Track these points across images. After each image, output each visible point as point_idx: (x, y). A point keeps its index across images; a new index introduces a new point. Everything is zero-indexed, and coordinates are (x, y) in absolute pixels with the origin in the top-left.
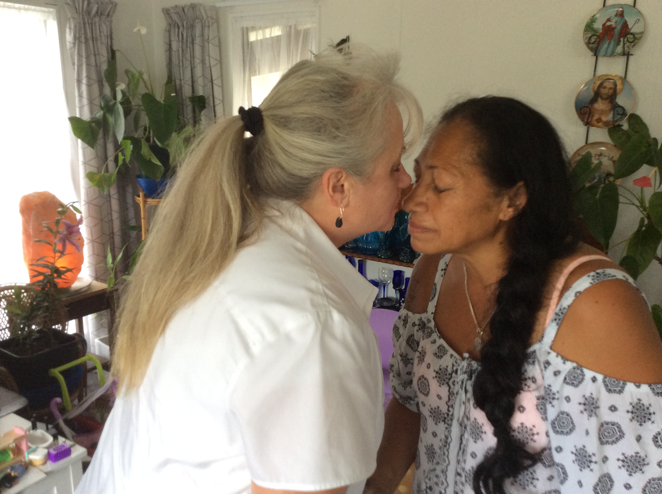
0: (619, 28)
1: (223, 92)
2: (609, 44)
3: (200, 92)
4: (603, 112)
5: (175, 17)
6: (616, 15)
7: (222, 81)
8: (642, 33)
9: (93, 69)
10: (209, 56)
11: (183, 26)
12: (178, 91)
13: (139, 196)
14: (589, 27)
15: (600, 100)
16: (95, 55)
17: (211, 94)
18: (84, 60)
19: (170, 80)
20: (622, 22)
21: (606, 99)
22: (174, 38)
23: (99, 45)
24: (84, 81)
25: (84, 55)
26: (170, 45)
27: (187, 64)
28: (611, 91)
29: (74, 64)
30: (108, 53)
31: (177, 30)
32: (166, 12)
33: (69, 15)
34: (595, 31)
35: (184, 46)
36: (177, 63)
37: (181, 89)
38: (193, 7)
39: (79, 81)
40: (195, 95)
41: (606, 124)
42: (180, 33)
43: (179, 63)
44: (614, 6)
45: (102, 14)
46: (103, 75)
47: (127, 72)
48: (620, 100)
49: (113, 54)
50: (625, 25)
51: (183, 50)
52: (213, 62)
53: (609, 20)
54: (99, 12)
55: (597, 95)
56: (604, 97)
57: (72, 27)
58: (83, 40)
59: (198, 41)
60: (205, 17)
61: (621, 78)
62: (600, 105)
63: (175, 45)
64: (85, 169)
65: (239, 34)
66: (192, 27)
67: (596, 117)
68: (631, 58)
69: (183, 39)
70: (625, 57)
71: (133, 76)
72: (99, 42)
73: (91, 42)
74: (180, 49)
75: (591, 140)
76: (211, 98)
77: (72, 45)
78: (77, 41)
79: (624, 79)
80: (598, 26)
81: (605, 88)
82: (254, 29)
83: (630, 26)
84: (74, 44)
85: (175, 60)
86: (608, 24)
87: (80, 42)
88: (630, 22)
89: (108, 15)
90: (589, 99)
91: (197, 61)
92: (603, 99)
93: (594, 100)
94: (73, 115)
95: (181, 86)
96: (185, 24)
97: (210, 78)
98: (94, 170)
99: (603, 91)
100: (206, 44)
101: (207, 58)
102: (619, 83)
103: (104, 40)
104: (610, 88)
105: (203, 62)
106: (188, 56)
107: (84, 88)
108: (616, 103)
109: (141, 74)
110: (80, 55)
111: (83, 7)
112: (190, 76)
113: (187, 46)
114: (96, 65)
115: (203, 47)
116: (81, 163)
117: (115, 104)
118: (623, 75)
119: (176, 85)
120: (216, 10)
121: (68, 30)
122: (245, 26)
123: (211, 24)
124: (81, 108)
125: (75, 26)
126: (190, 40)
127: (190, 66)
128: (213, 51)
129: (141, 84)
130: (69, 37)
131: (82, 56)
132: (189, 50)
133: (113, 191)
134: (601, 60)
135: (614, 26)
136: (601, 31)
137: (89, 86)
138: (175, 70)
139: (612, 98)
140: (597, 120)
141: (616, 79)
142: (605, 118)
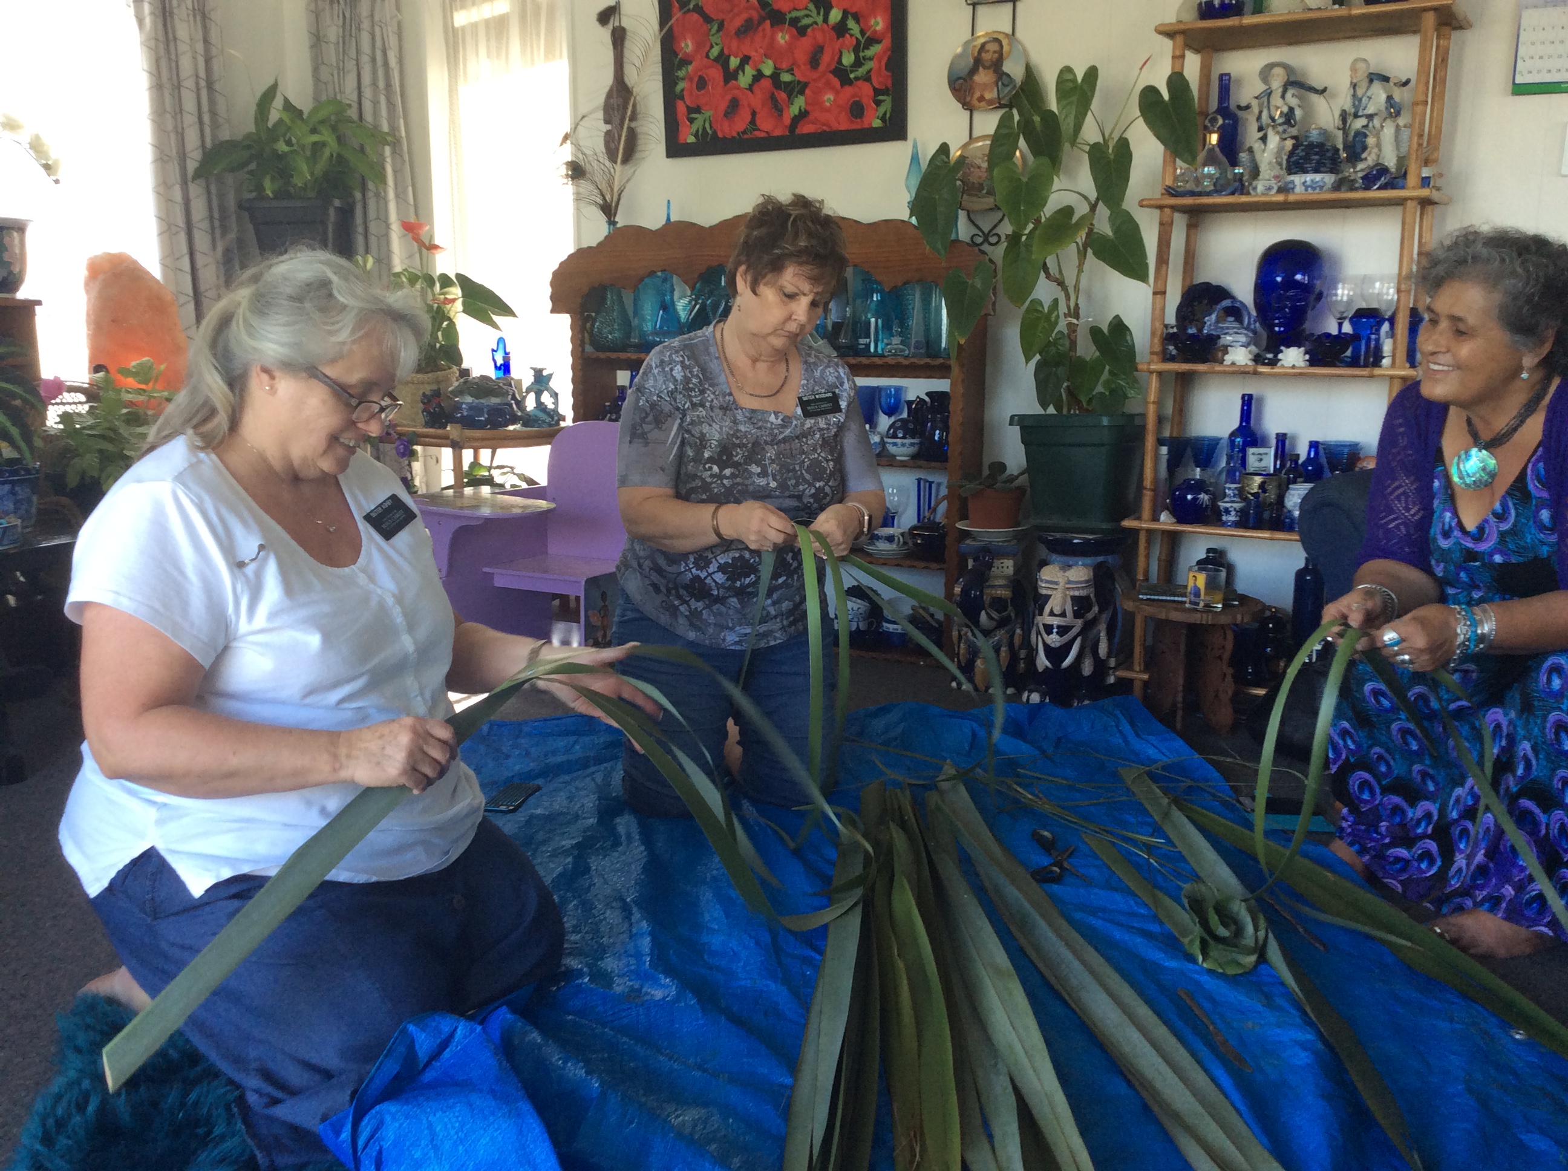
4: (985, 87)
15: (981, 69)
21: (989, 67)
26: (318, 36)
27: (351, 65)
28: (996, 55)
41: (990, 103)
51: (344, 43)
56: (987, 64)
62: (983, 77)
67: (977, 94)
68: (1020, 5)
70: (1010, 5)
75: (975, 135)
81: (988, 51)
90: (966, 71)
92: (985, 68)
93: (974, 71)
99: (986, 56)
102: (1005, 42)
104: (995, 52)
108: (1003, 70)
112: (355, 85)
118: (1009, 31)
127: (355, 68)
134: (981, 11)
139: (997, 65)
140: (981, 99)
141: (1001, 37)
142: (988, 96)
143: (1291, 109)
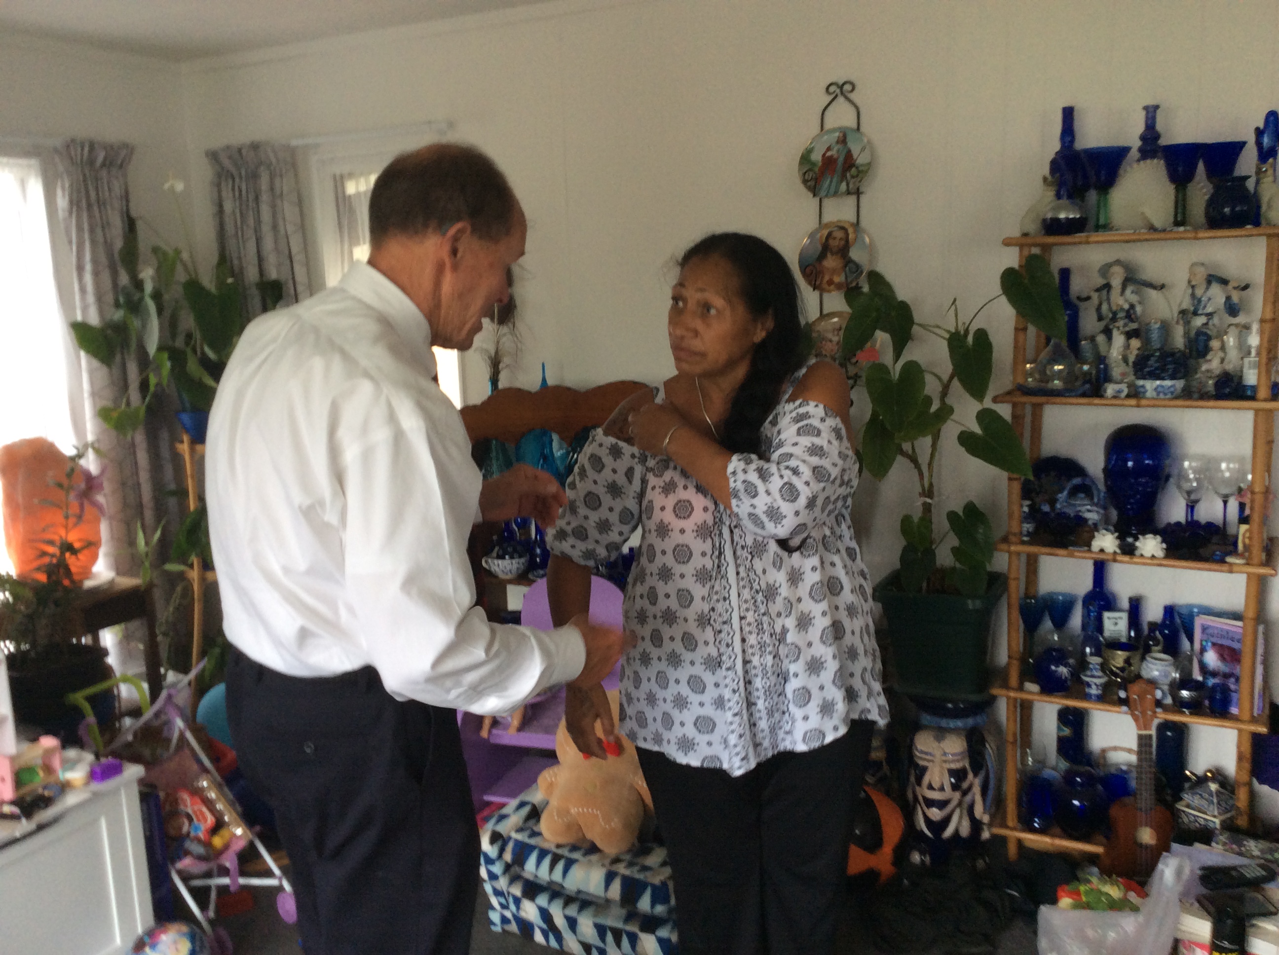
0: (841, 160)
1: (308, 273)
2: (831, 182)
3: (273, 274)
4: (834, 271)
5: (227, 163)
6: (838, 142)
7: (307, 257)
8: (869, 164)
9: (101, 250)
10: (284, 219)
11: (241, 177)
12: (238, 275)
13: (182, 442)
14: (805, 158)
16: (103, 227)
17: (291, 277)
18: (87, 236)
19: (223, 259)
20: (845, 151)
21: (837, 253)
22: (227, 194)
23: (110, 212)
24: (88, 267)
25: (86, 226)
26: (220, 206)
27: (250, 233)
28: (843, 243)
29: (70, 242)
30: (123, 221)
31: (231, 182)
32: (213, 156)
33: (61, 168)
34: (814, 164)
35: (244, 207)
36: (233, 232)
37: (242, 273)
38: (255, 147)
39: (80, 269)
40: (264, 279)
41: (839, 287)
42: (236, 188)
43: (237, 232)
44: (833, 130)
45: (111, 164)
46: (116, 256)
47: (156, 250)
48: (855, 254)
49: (131, 225)
50: (849, 155)
51: (241, 213)
52: (290, 229)
53: (829, 149)
54: (108, 163)
55: (826, 249)
56: (834, 250)
57: (67, 185)
58: (84, 204)
59: (265, 197)
60: (274, 160)
61: (852, 225)
62: (831, 262)
63: (228, 206)
64: (94, 404)
65: (329, 185)
66: (254, 176)
67: (827, 278)
68: (863, 198)
69: (240, 195)
70: (854, 198)
71: (165, 254)
72: (108, 207)
73: (95, 208)
74: (238, 211)
75: (825, 312)
76: (291, 282)
77: (67, 214)
78: (74, 209)
79: (857, 225)
80: (817, 157)
81: (835, 238)
82: (351, 175)
83: (855, 157)
84: (71, 213)
85: (230, 228)
86: (829, 154)
87: (79, 208)
88: (855, 150)
89: (121, 166)
90: (816, 254)
91: (266, 228)
92: (832, 254)
93: (822, 256)
94: (73, 320)
95: (241, 269)
96: (243, 173)
97: (287, 252)
98: (109, 404)
99: (834, 243)
100: (279, 202)
101: (281, 223)
102: (850, 231)
103: (117, 204)
104: (841, 239)
105: (275, 227)
106: (251, 221)
107: (88, 278)
108: (850, 258)
109: (178, 252)
110: (80, 229)
111: (82, 155)
113: (247, 206)
114: (106, 242)
115: (273, 207)
116: (86, 395)
117: (142, 299)
118: (854, 220)
119: (232, 267)
120: (292, 151)
121: (59, 192)
122: (338, 173)
123: (284, 171)
124: (85, 309)
125: (71, 186)
126: (251, 197)
127: (254, 236)
128: (289, 211)
129: (179, 268)
130: (62, 202)
131: (83, 229)
132: (251, 213)
133: (140, 438)
134: (827, 202)
135: (835, 156)
136: (820, 164)
137: (96, 274)
138: (232, 244)
139: (844, 251)
140: (830, 282)
141: (846, 226)
142: (837, 279)
143: (1132, 306)
